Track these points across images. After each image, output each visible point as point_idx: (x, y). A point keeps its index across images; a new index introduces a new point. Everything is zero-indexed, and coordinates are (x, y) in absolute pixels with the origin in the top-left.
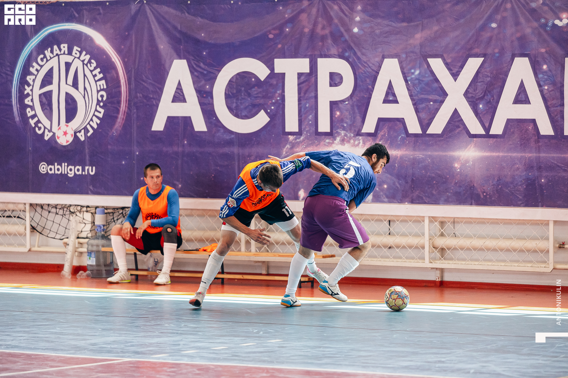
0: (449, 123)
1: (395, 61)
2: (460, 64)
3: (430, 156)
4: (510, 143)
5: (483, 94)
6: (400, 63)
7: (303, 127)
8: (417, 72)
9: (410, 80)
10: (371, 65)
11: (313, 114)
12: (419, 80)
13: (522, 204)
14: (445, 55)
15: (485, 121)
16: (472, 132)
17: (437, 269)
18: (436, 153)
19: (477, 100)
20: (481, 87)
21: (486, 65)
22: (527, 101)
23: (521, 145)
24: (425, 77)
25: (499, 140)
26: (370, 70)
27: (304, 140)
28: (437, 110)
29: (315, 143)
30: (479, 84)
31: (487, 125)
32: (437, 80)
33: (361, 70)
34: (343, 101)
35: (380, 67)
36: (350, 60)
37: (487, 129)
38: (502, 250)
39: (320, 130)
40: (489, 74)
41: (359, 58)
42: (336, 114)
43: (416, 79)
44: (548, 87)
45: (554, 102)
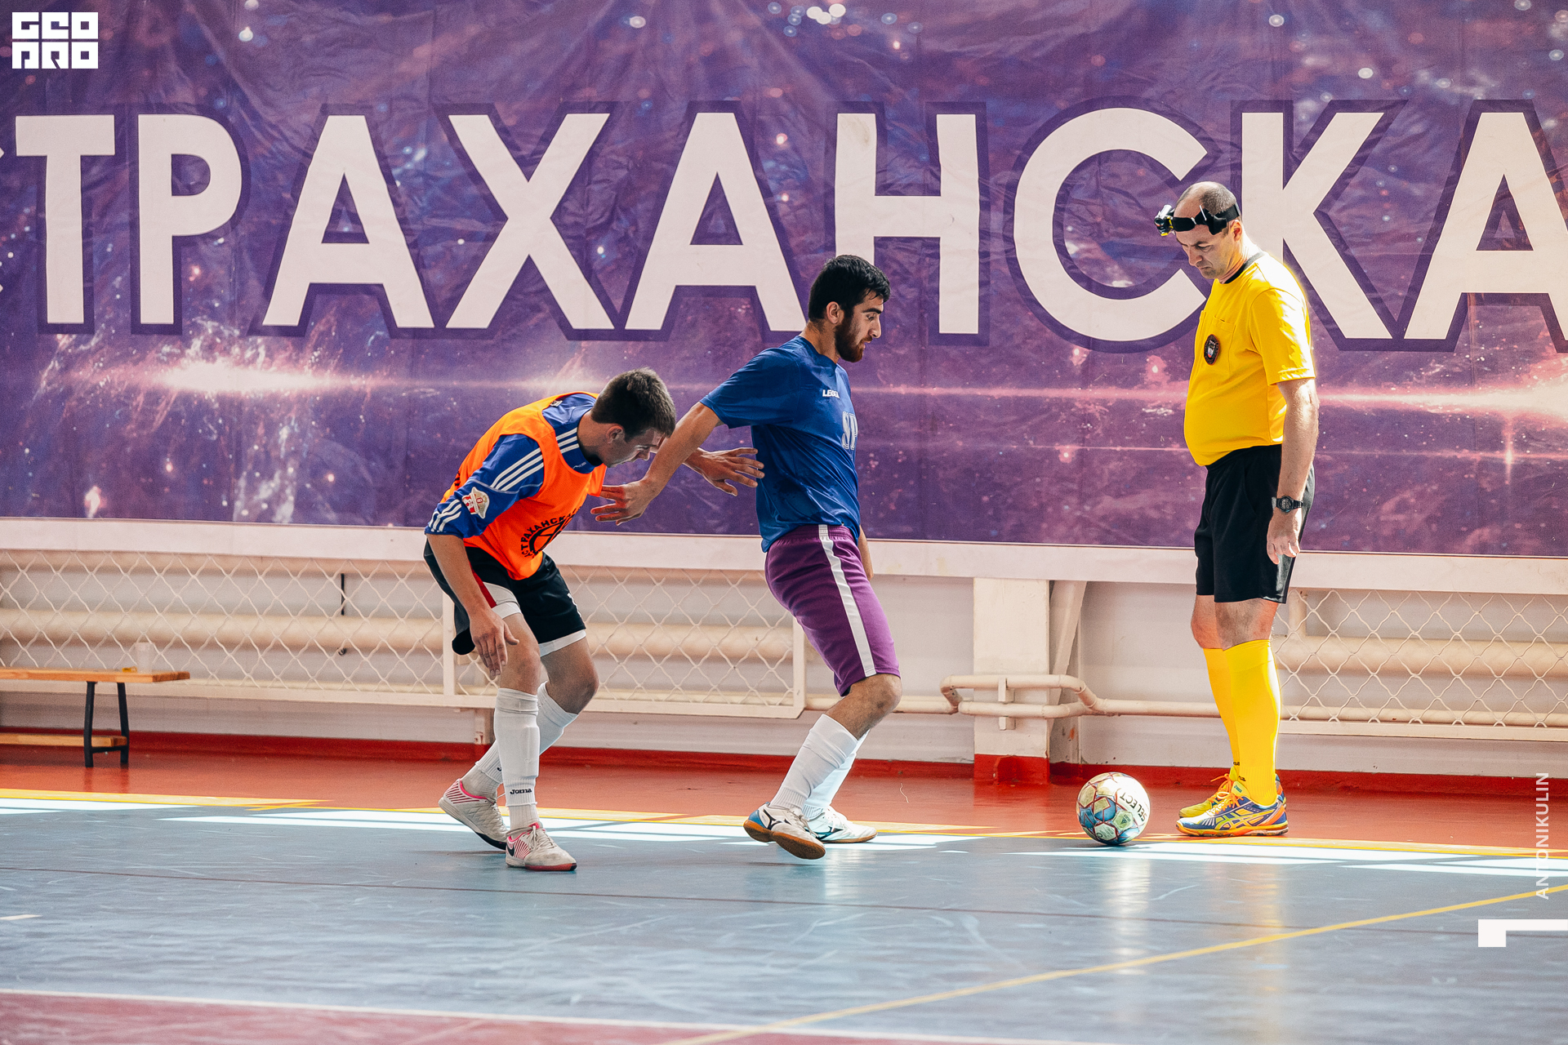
0: (509, 297)
1: (359, 123)
2: (540, 132)
3: (456, 393)
4: (685, 353)
5: (607, 214)
6: (373, 128)
7: (97, 310)
8: (421, 154)
9: (400, 177)
10: (288, 134)
11: (127, 273)
12: (426, 175)
13: (719, 525)
14: (500, 108)
15: (611, 292)
16: (577, 323)
17: (476, 710)
18: (474, 384)
19: (589, 232)
20: (600, 194)
21: (616, 134)
22: (731, 236)
23: (716, 360)
24: (442, 167)
25: (652, 345)
26: (286, 148)
27: (99, 348)
28: (477, 261)
29: (129, 354)
30: (596, 188)
31: (618, 303)
32: (475, 177)
33: (260, 150)
34: (209, 237)
35: (315, 139)
36: (231, 119)
37: (619, 315)
38: (659, 657)
39: (148, 317)
40: (623, 160)
41: (255, 116)
42: (190, 274)
43: (418, 174)
44: (791, 196)
45: (808, 237)
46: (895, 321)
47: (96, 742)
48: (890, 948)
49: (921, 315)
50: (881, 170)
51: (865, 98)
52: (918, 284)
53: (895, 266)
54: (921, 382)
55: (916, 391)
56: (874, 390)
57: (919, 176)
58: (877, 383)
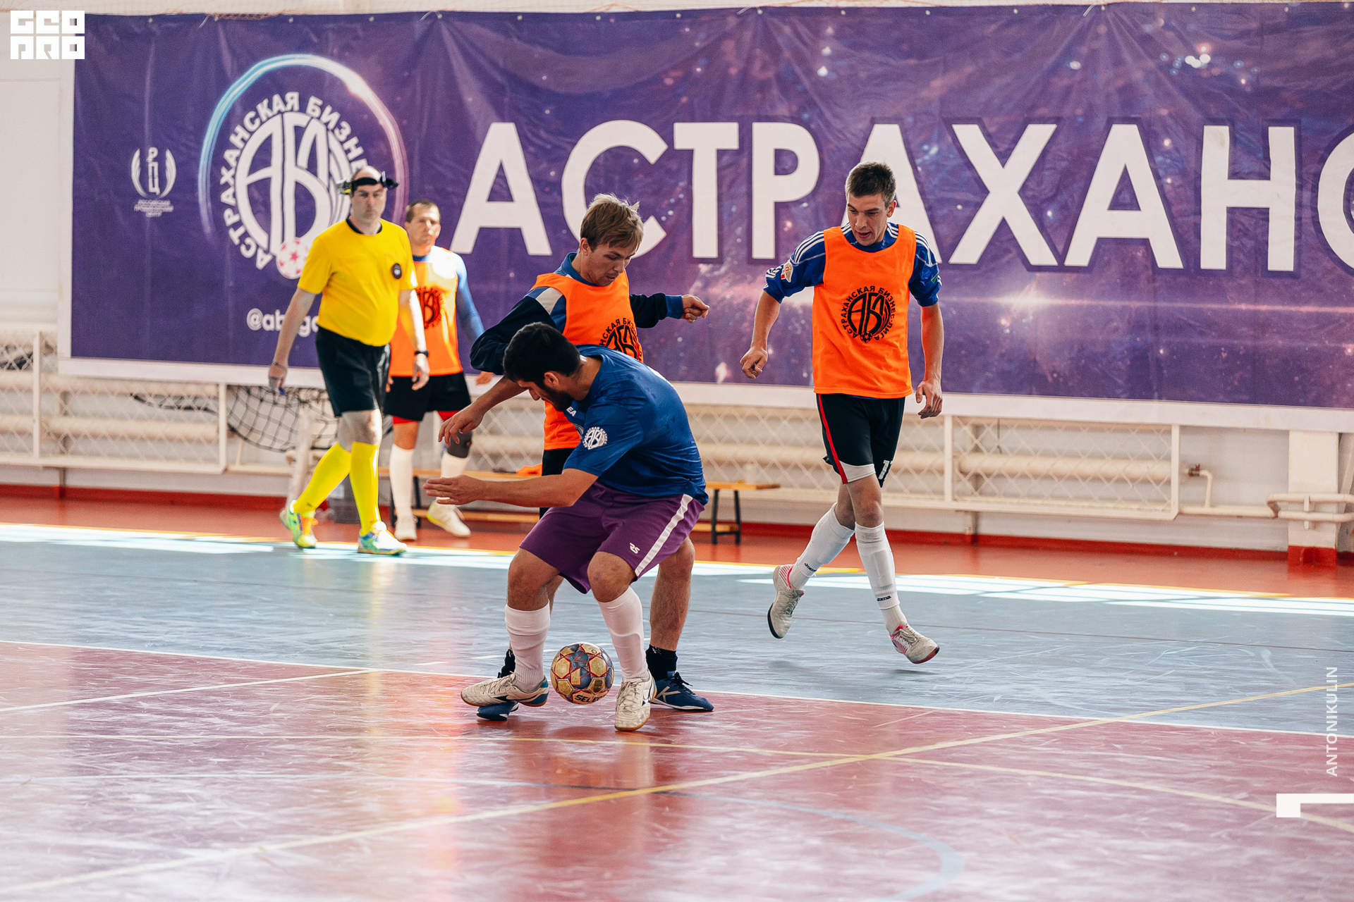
0: (991, 243)
1: (894, 129)
2: (1011, 136)
3: (955, 305)
4: (1103, 281)
5: (1054, 190)
6: (904, 133)
7: (726, 249)
8: (934, 150)
9: (921, 165)
10: (849, 136)
11: (745, 225)
12: (938, 163)
13: (1122, 393)
14: (986, 120)
15: (1056, 240)
16: (1034, 261)
17: (966, 512)
18: (966, 300)
19: (1042, 202)
20: (1049, 177)
21: (1061, 138)
22: (1133, 205)
23: (1123, 285)
24: (947, 158)
25: (1082, 275)
26: (847, 145)
27: (727, 273)
28: (969, 220)
29: (746, 278)
30: (1046, 173)
31: (1060, 248)
32: (969, 165)
33: (831, 146)
34: (799, 202)
35: (866, 139)
36: (813, 126)
37: (1061, 256)
38: (1084, 478)
39: (757, 254)
40: (1065, 155)
41: (828, 124)
42: (785, 226)
43: (933, 163)
44: (1173, 180)
45: (1184, 207)
46: (1239, 262)
47: (719, 528)
48: (1210, 670)
49: (1256, 258)
50: (1233, 162)
51: (1223, 116)
52: (1255, 238)
53: (1239, 226)
54: (1256, 302)
55: (1252, 307)
56: (1224, 306)
57: (1257, 167)
58: (1227, 302)
